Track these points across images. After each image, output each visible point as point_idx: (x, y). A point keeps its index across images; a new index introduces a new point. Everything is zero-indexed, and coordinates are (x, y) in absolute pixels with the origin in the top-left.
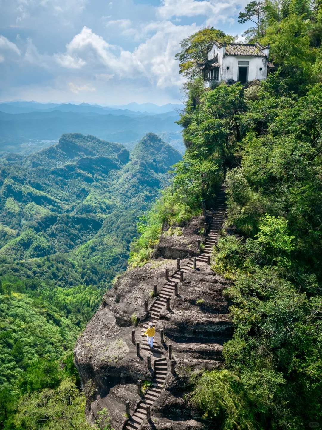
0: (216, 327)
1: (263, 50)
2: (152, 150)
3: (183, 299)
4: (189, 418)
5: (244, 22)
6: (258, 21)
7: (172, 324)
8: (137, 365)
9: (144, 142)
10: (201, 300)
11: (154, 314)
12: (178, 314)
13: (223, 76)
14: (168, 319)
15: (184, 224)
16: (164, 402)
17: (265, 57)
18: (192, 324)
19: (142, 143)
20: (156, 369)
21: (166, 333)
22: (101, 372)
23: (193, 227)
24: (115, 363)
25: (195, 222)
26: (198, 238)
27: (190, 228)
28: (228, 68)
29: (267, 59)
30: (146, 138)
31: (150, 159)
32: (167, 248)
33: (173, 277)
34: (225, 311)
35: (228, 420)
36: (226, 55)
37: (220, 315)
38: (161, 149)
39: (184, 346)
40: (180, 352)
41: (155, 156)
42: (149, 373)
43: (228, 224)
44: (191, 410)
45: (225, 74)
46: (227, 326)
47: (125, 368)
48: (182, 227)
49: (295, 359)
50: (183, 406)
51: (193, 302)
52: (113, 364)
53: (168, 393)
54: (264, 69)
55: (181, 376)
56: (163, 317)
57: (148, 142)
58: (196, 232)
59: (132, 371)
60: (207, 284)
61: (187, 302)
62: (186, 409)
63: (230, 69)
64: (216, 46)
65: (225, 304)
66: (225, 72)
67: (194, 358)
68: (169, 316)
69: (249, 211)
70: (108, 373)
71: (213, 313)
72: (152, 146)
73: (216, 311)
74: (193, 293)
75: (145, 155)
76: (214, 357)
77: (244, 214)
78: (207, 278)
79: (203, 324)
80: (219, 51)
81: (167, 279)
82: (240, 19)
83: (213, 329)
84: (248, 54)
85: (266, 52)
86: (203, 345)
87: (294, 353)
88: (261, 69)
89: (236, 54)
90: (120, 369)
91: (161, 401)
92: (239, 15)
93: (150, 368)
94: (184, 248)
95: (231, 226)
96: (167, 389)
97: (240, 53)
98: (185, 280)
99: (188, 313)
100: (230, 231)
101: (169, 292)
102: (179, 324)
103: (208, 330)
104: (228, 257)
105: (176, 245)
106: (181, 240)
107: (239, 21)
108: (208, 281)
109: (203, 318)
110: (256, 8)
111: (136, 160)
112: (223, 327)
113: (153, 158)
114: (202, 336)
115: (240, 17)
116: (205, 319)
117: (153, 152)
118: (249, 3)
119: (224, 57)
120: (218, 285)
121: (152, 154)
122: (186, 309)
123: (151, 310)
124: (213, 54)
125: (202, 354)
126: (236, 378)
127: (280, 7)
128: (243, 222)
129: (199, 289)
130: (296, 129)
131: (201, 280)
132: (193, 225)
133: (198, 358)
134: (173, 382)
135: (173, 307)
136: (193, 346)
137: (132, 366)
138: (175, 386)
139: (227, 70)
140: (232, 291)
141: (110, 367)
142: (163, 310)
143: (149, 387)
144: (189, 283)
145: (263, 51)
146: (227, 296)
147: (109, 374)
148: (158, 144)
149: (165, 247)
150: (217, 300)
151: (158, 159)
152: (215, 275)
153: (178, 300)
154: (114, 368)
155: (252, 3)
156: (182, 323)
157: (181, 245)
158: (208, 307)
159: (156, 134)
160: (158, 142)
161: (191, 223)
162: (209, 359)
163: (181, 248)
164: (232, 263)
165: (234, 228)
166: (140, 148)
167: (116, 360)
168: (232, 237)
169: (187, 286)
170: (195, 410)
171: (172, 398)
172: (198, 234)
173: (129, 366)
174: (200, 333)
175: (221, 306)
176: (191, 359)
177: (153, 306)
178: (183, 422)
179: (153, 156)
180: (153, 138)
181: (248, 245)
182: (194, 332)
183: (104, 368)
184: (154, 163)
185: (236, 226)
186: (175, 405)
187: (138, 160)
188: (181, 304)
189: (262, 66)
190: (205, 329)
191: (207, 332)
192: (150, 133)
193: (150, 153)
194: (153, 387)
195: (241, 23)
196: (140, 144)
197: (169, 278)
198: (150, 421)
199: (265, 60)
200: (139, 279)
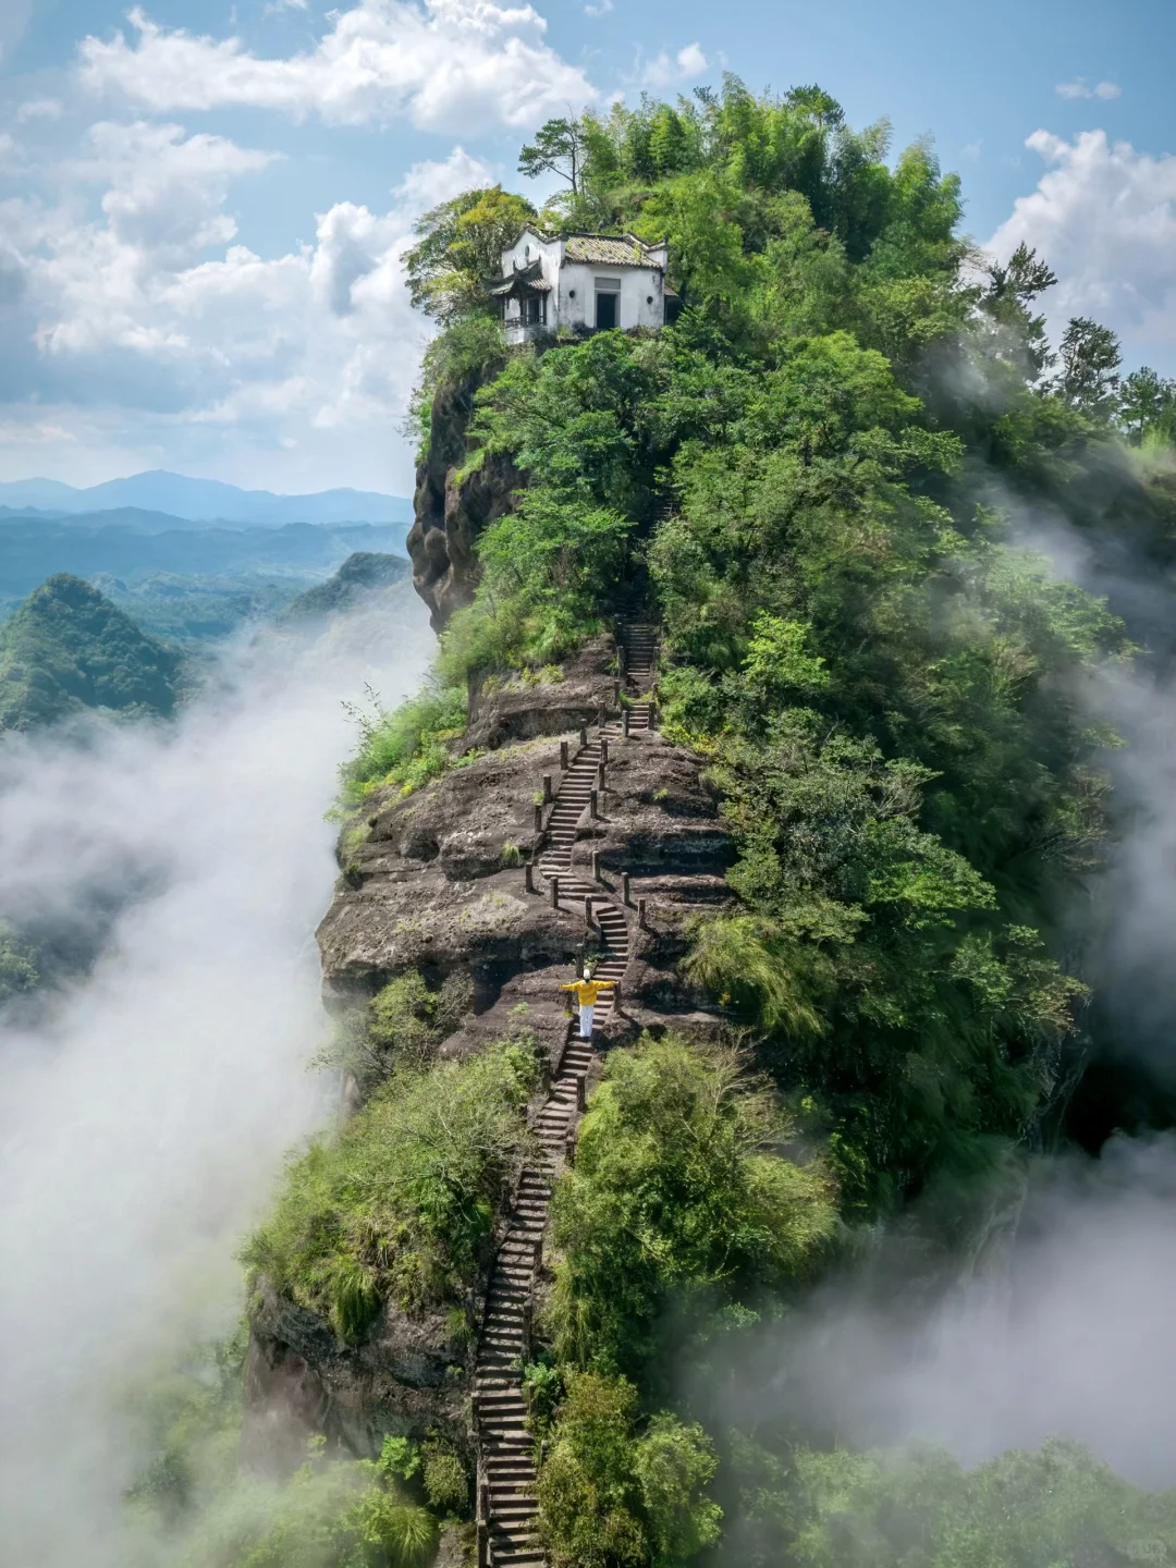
0: (703, 843)
1: (649, 252)
2: (71, 630)
3: (622, 795)
4: (692, 1009)
5: (535, 171)
6: (574, 174)
7: (613, 842)
8: (561, 922)
9: (41, 606)
10: (664, 792)
11: (557, 835)
12: (620, 823)
13: (562, 313)
14: (600, 834)
15: (558, 656)
16: (640, 981)
17: (659, 270)
18: (655, 837)
19: (34, 608)
20: (604, 926)
21: (604, 861)
22: (473, 954)
23: (593, 658)
24: (504, 931)
25: (594, 647)
26: (608, 680)
27: (585, 662)
28: (572, 294)
29: (662, 275)
30: (46, 590)
31: (65, 661)
32: (531, 714)
33: (575, 762)
34: (712, 813)
35: (769, 1006)
36: (567, 261)
37: (706, 821)
38: (104, 624)
39: (647, 881)
40: (644, 892)
41: (83, 651)
42: (592, 933)
43: (672, 645)
44: (693, 994)
45: (566, 309)
46: (723, 842)
47: (532, 935)
48: (557, 663)
49: (874, 882)
50: (675, 988)
51: (645, 799)
52: (501, 933)
53: (642, 963)
54: (658, 301)
55: (660, 930)
56: (585, 835)
57: (55, 603)
58: (601, 669)
59: (551, 938)
60: (666, 762)
61: (631, 800)
62: (684, 992)
63: (578, 297)
64: (535, 239)
65: (709, 800)
66: (566, 303)
67: (675, 900)
68: (602, 826)
69: (716, 614)
70: (492, 953)
71: (691, 816)
72: (70, 618)
73: (696, 812)
74: (640, 780)
75: (46, 647)
76: (711, 898)
77: (707, 620)
78: (662, 750)
79: (677, 836)
80: (545, 250)
81: (565, 767)
82: (525, 165)
83: (697, 847)
84: (616, 260)
85: (660, 258)
86: (684, 879)
87: (871, 873)
88: (650, 300)
89: (590, 258)
90: (519, 940)
91: (634, 977)
92: (520, 152)
93: (591, 924)
94: (581, 705)
95: (678, 651)
96: (640, 957)
97: (596, 257)
98: (612, 760)
99: (640, 819)
100: (678, 661)
101: (578, 788)
102: (629, 840)
103: (688, 849)
104: (689, 711)
105: (558, 700)
106: (567, 689)
107: (520, 170)
108: (666, 756)
109: (676, 826)
110: (566, 137)
111: (14, 665)
112: (716, 843)
113: (75, 657)
114: (677, 862)
115: (522, 158)
116: (679, 827)
117: (75, 636)
118: (546, 124)
119: (562, 267)
120: (688, 766)
121: (72, 644)
122: (634, 812)
123: (550, 828)
124: (523, 256)
125: (689, 894)
126: (770, 925)
127: (623, 138)
128: (706, 637)
129: (654, 771)
130: (798, 430)
131: (651, 756)
132: (592, 653)
133: (680, 901)
134: (648, 942)
135: (604, 811)
136: (666, 880)
137: (548, 927)
138: (655, 949)
139: (570, 300)
140: (718, 776)
141: (495, 939)
142: (584, 819)
143: (599, 960)
144: (625, 763)
145: (651, 256)
146: (708, 785)
147: (492, 957)
148: (92, 610)
149: (525, 713)
150: (692, 792)
151: (96, 658)
152: (673, 746)
153: (612, 798)
154: (506, 939)
155: (555, 122)
156: (635, 837)
157: (572, 699)
158: (680, 805)
159: (81, 578)
160: (90, 604)
161: (584, 650)
162: (702, 902)
163: (574, 704)
164: (700, 725)
165: (687, 654)
166: (27, 625)
167: (506, 925)
168: (689, 672)
169: (622, 770)
170: (700, 993)
171: (652, 971)
172: (607, 673)
173: (541, 930)
174: (673, 856)
175: (704, 803)
176: (668, 903)
177: (550, 820)
178: (683, 1016)
179: (74, 651)
180: (72, 593)
181: (728, 684)
182: (662, 854)
183: (479, 946)
184: (82, 674)
185: (691, 650)
186: (662, 985)
187: (22, 665)
188: (619, 805)
189: (653, 293)
190: (683, 847)
191: (686, 854)
192: (61, 575)
193: (63, 640)
194: (606, 959)
195: (530, 174)
196: (27, 613)
197: (570, 765)
198: (623, 1015)
199: (658, 277)
200: (481, 784)
